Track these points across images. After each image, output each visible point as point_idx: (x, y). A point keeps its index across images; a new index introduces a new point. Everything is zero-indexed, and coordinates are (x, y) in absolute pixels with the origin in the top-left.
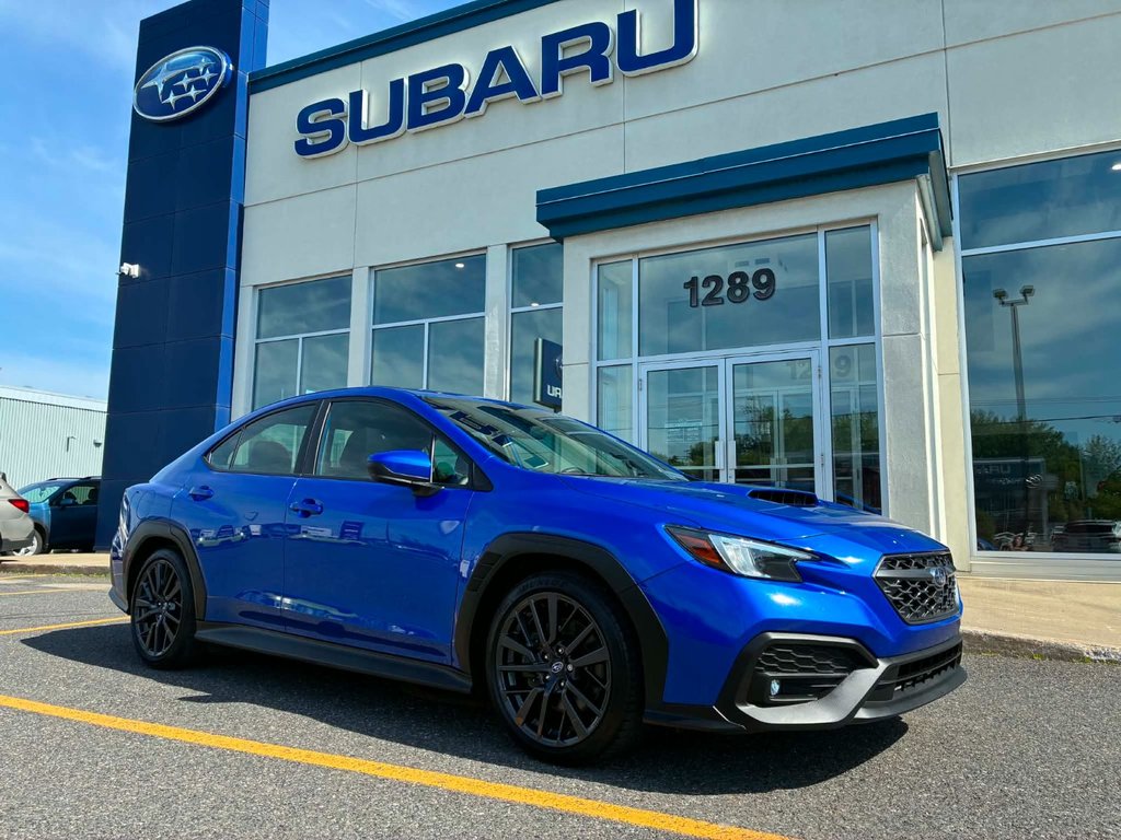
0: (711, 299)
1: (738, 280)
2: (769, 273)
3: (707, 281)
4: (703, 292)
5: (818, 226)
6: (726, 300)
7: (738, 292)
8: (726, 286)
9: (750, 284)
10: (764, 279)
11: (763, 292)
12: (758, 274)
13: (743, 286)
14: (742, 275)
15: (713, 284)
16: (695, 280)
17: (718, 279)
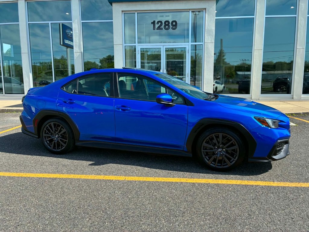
0: (159, 28)
1: (167, 23)
2: (175, 22)
3: (158, 22)
4: (157, 26)
5: (190, 9)
6: (163, 29)
7: (167, 27)
8: (163, 25)
9: (170, 25)
10: (174, 23)
11: (174, 27)
12: (173, 22)
13: (168, 25)
14: (168, 22)
15: (160, 23)
16: (154, 22)
17: (161, 22)
